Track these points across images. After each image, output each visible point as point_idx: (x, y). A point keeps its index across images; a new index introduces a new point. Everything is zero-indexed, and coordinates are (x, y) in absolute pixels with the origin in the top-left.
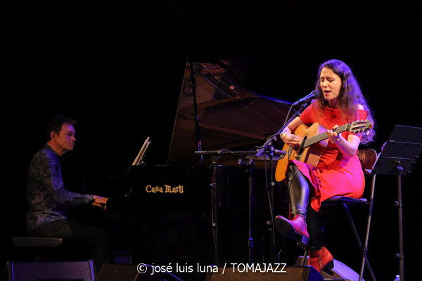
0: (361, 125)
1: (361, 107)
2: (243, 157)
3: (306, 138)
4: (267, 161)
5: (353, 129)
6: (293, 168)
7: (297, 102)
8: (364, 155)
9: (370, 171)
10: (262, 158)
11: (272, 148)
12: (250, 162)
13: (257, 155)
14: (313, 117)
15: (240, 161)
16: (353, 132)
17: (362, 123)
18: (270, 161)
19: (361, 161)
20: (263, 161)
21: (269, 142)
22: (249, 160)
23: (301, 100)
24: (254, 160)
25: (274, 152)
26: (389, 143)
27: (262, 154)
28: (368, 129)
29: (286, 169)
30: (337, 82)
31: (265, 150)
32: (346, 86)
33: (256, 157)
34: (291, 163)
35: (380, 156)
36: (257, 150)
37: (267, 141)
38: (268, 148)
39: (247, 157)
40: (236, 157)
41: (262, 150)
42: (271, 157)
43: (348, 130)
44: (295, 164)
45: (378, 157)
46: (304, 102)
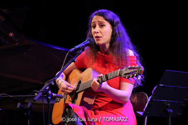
0: (132, 70)
1: (131, 53)
2: (23, 101)
3: (80, 82)
4: (45, 104)
5: (126, 74)
6: (69, 110)
7: (73, 49)
8: (136, 98)
9: (141, 113)
10: (40, 102)
11: (50, 92)
12: (29, 105)
13: (35, 99)
14: (86, 62)
15: (19, 104)
16: (125, 77)
17: (134, 68)
18: (48, 105)
19: (133, 104)
20: (41, 104)
21: (46, 86)
22: (27, 103)
23: (76, 47)
24: (32, 103)
25: (52, 96)
26: (159, 87)
27: (40, 97)
28: (139, 74)
29: (62, 112)
30: (108, 28)
31: (43, 94)
32: (117, 32)
33: (34, 100)
34: (67, 106)
35: (151, 99)
36: (36, 94)
37: (45, 86)
38: (46, 92)
39: (26, 101)
40: (16, 101)
41: (40, 94)
42: (48, 100)
43: (120, 75)
44: (71, 107)
45: (149, 100)
46: (79, 49)
